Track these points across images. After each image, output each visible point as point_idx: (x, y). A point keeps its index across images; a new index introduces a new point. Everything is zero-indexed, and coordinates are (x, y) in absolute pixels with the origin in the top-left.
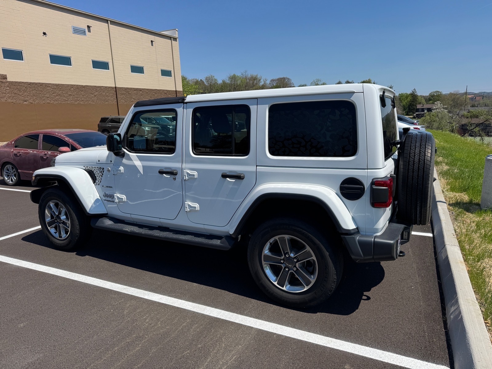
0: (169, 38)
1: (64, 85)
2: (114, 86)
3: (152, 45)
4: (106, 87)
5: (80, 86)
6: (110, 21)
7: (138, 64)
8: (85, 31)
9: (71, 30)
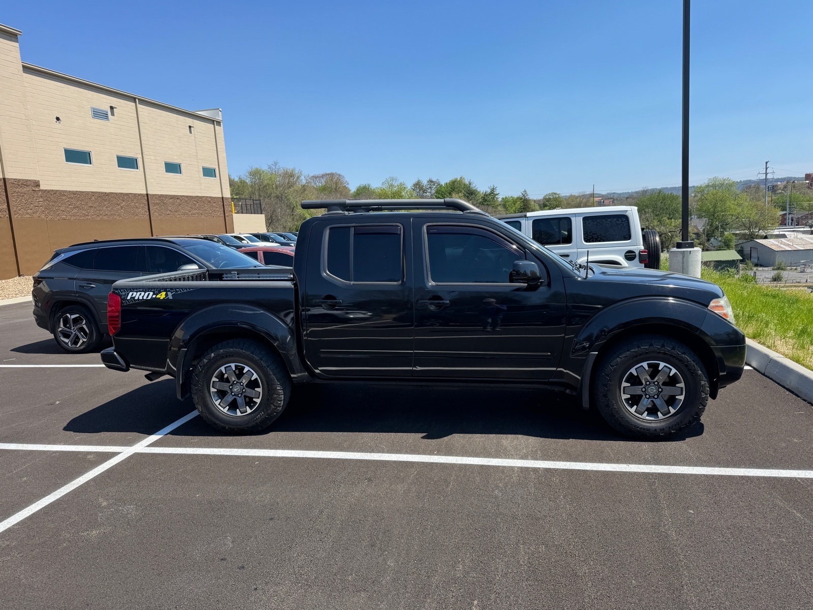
0: (212, 121)
1: (83, 192)
2: (145, 192)
3: (191, 132)
4: (135, 194)
5: (102, 193)
6: (139, 99)
7: (175, 160)
8: (107, 114)
9: (90, 113)
